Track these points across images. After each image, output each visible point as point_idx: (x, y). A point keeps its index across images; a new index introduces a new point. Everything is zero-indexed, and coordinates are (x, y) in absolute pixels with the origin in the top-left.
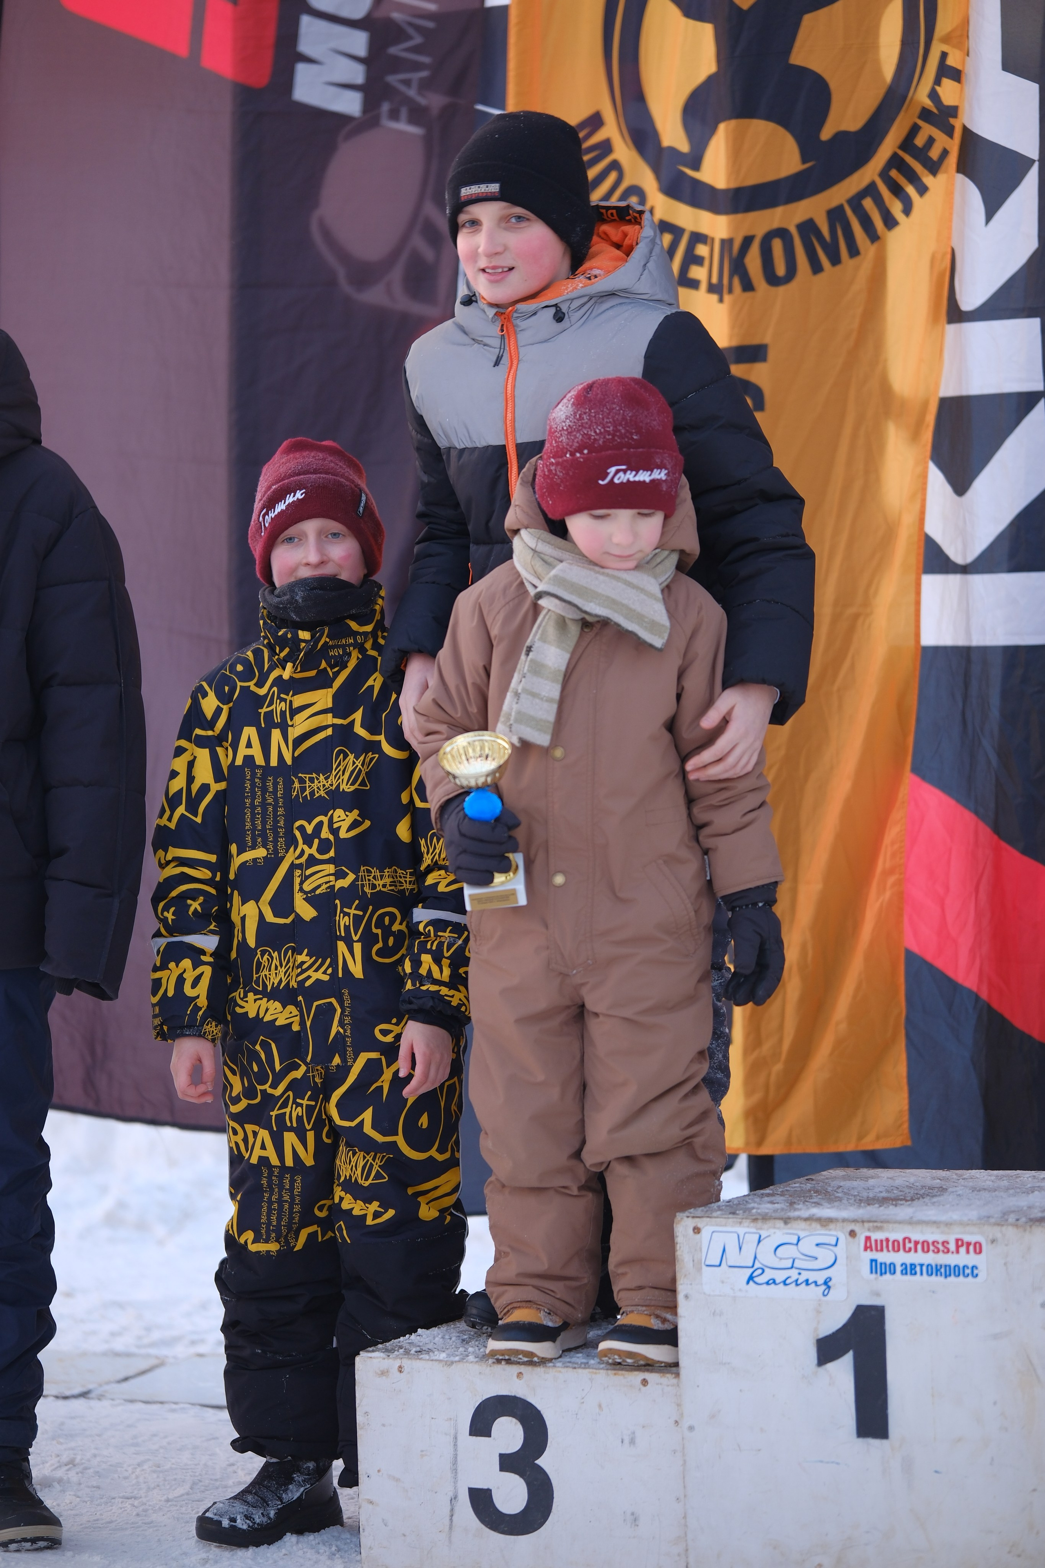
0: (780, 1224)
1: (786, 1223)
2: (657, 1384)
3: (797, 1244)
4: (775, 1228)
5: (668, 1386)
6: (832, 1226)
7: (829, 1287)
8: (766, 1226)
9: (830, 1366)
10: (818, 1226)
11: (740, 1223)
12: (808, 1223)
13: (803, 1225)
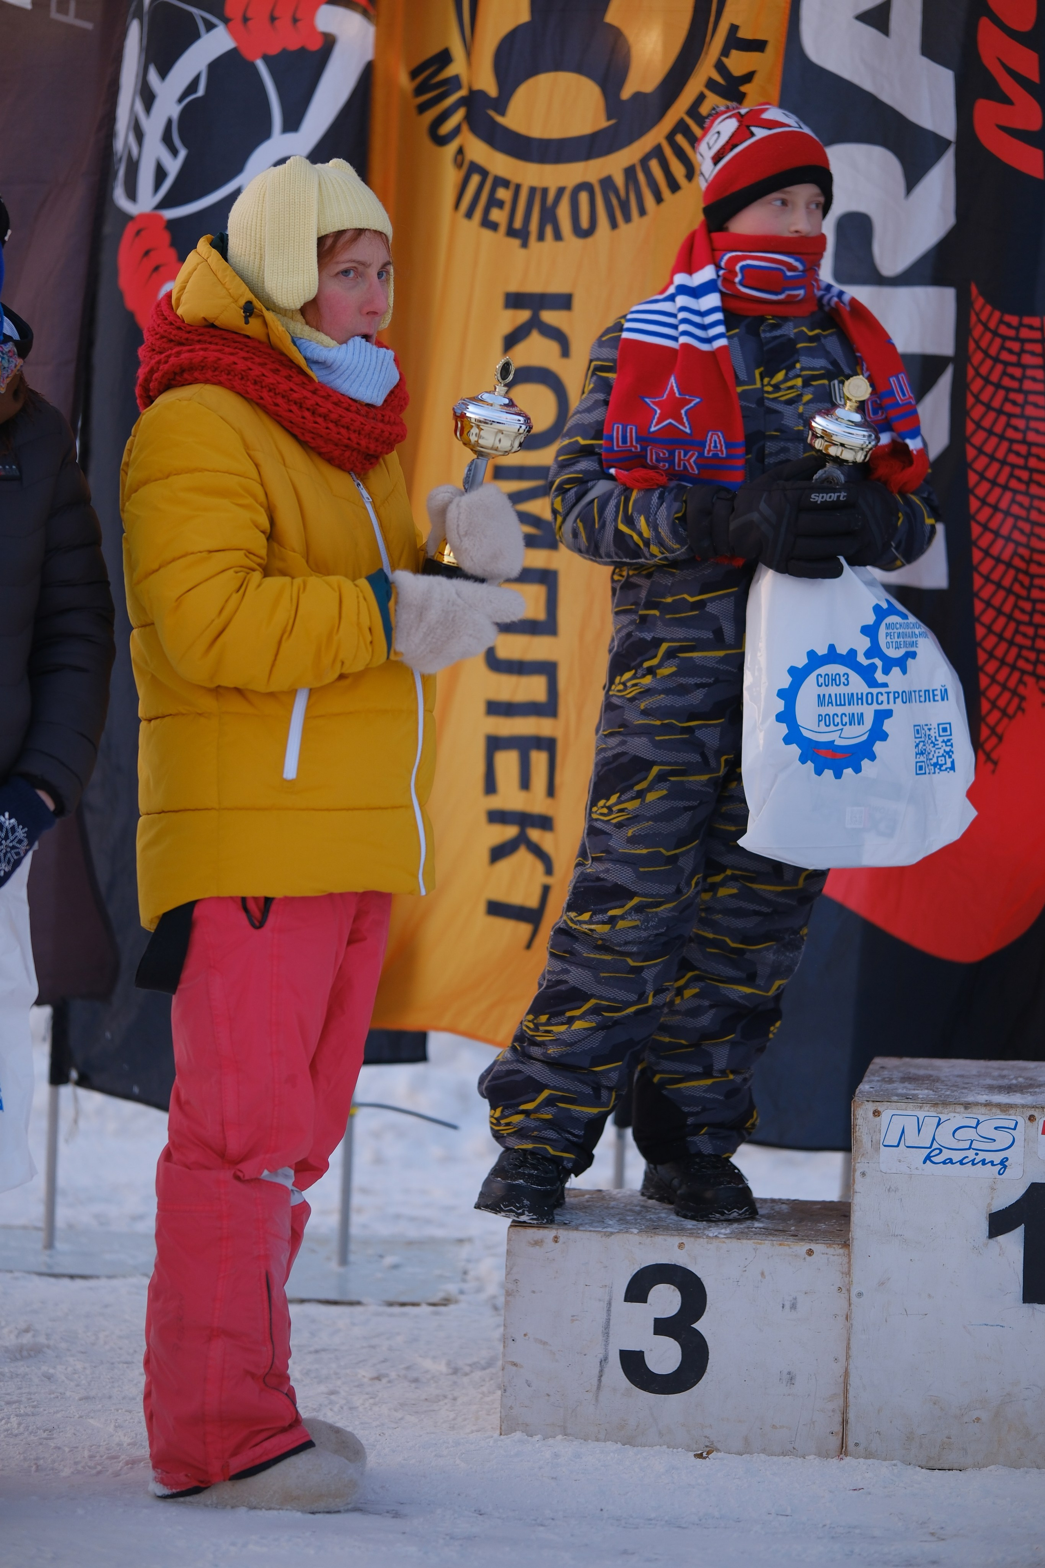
0: (961, 1109)
1: (966, 1108)
2: (823, 1254)
3: (976, 1128)
4: (955, 1112)
5: (834, 1255)
6: (1012, 1111)
7: (1005, 1167)
8: (946, 1110)
9: (1001, 1238)
10: (998, 1112)
11: (921, 1107)
12: (988, 1108)
13: (983, 1110)
